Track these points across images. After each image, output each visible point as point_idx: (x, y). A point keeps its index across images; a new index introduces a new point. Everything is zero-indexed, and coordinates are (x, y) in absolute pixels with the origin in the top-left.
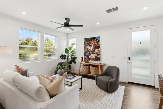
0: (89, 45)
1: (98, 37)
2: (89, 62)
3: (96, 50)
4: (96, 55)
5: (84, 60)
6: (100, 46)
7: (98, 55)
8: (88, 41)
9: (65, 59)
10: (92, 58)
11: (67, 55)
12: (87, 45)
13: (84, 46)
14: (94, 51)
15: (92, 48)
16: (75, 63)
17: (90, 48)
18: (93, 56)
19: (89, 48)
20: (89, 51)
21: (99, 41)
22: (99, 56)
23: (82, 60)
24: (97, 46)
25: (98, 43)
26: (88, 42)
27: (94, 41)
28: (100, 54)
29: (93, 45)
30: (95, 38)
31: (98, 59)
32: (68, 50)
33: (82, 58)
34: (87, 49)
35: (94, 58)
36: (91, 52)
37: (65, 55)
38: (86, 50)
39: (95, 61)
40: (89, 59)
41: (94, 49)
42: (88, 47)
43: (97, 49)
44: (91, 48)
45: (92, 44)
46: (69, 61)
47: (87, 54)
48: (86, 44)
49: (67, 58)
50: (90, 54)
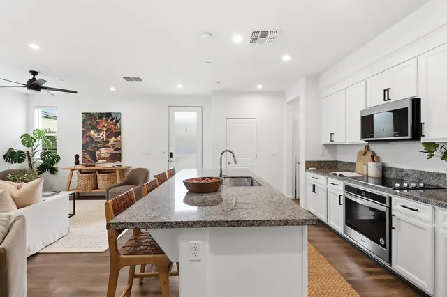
0: (94, 128)
1: (117, 114)
2: (94, 166)
3: (112, 141)
4: (112, 150)
5: (80, 162)
6: (120, 132)
7: (116, 150)
9: (21, 161)
10: (102, 155)
11: (28, 152)
12: (91, 127)
13: (81, 129)
14: (108, 142)
15: (102, 136)
16: (53, 171)
17: (98, 135)
18: (104, 152)
19: (96, 135)
20: (96, 142)
21: (117, 121)
22: (118, 152)
23: (77, 163)
24: (114, 131)
25: (116, 125)
26: (91, 122)
27: (107, 120)
28: (120, 149)
29: (105, 129)
30: (109, 115)
31: (116, 157)
32: (32, 138)
33: (77, 157)
34: (90, 137)
35: (108, 155)
36: (99, 143)
37: (20, 152)
38: (88, 139)
39: (108, 162)
40: (95, 159)
41: (107, 136)
42: (92, 132)
43: (114, 138)
44: (101, 135)
45: (103, 126)
46: (35, 166)
47: (90, 147)
48: (86, 127)
49: (30, 159)
50: (98, 149)
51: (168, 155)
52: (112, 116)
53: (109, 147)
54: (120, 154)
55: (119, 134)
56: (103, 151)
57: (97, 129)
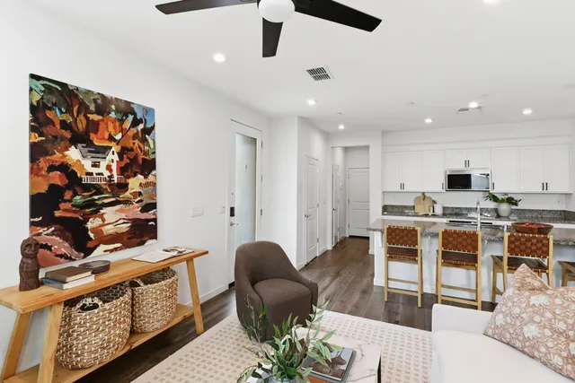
1: (146, 110)
3: (135, 183)
4: (135, 211)
6: (154, 160)
7: (148, 207)
10: (109, 230)
12: (68, 135)
14: (123, 187)
15: (109, 168)
17: (95, 165)
18: (113, 219)
19: (87, 164)
20: (87, 188)
21: (148, 131)
22: (149, 214)
24: (141, 156)
25: (144, 141)
26: (69, 120)
27: (122, 121)
29: (116, 148)
31: (143, 231)
34: (64, 168)
35: (125, 227)
36: (99, 191)
38: (57, 178)
39: (127, 246)
40: (84, 244)
41: (122, 170)
42: (73, 154)
43: (140, 177)
44: (103, 164)
45: (111, 138)
48: (48, 130)
50: (94, 208)
52: (134, 113)
53: (127, 202)
54: (155, 220)
56: (110, 214)
57: (89, 143)
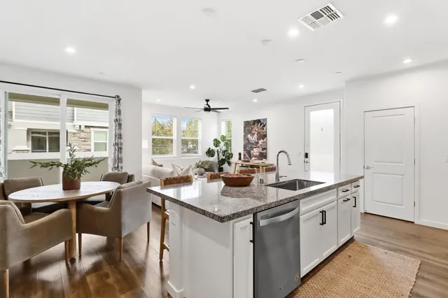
0: (250, 132)
1: (264, 120)
2: (249, 161)
3: (261, 142)
4: (260, 150)
5: (242, 159)
6: (266, 134)
7: (263, 149)
8: (249, 126)
9: (214, 156)
10: (255, 154)
11: (218, 150)
12: (248, 132)
13: (243, 134)
14: (258, 143)
15: (255, 138)
16: (229, 164)
18: (256, 151)
19: (251, 138)
20: (251, 143)
21: (264, 126)
22: (264, 151)
23: (240, 159)
24: (262, 134)
25: (263, 129)
26: (249, 128)
27: (258, 125)
28: (266, 149)
29: (256, 133)
30: (259, 121)
31: (263, 156)
32: (219, 141)
33: (240, 154)
34: (248, 139)
35: (258, 154)
36: (253, 144)
38: (247, 141)
39: (258, 159)
40: (250, 156)
41: (258, 139)
42: (249, 136)
43: (262, 140)
45: (255, 131)
47: (248, 146)
48: (246, 132)
49: (218, 155)
50: (252, 148)
51: (303, 155)
52: (261, 122)
53: (258, 147)
54: (266, 153)
55: (265, 136)
57: (252, 133)
